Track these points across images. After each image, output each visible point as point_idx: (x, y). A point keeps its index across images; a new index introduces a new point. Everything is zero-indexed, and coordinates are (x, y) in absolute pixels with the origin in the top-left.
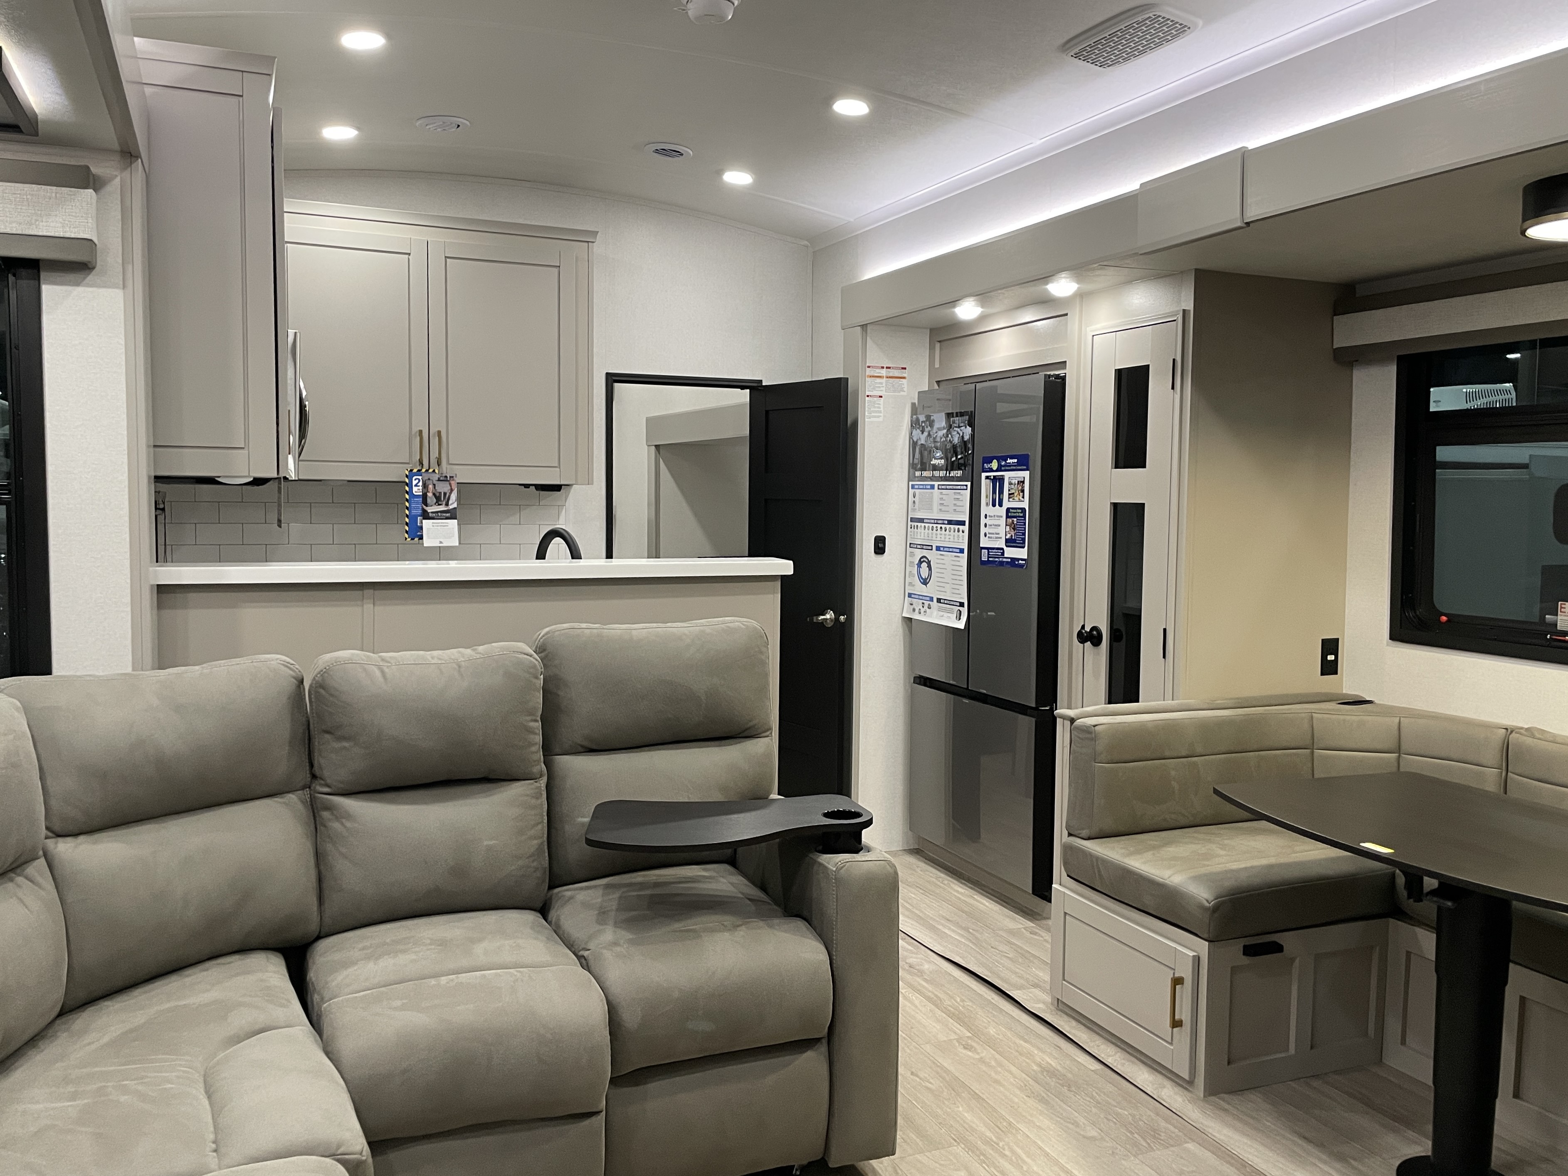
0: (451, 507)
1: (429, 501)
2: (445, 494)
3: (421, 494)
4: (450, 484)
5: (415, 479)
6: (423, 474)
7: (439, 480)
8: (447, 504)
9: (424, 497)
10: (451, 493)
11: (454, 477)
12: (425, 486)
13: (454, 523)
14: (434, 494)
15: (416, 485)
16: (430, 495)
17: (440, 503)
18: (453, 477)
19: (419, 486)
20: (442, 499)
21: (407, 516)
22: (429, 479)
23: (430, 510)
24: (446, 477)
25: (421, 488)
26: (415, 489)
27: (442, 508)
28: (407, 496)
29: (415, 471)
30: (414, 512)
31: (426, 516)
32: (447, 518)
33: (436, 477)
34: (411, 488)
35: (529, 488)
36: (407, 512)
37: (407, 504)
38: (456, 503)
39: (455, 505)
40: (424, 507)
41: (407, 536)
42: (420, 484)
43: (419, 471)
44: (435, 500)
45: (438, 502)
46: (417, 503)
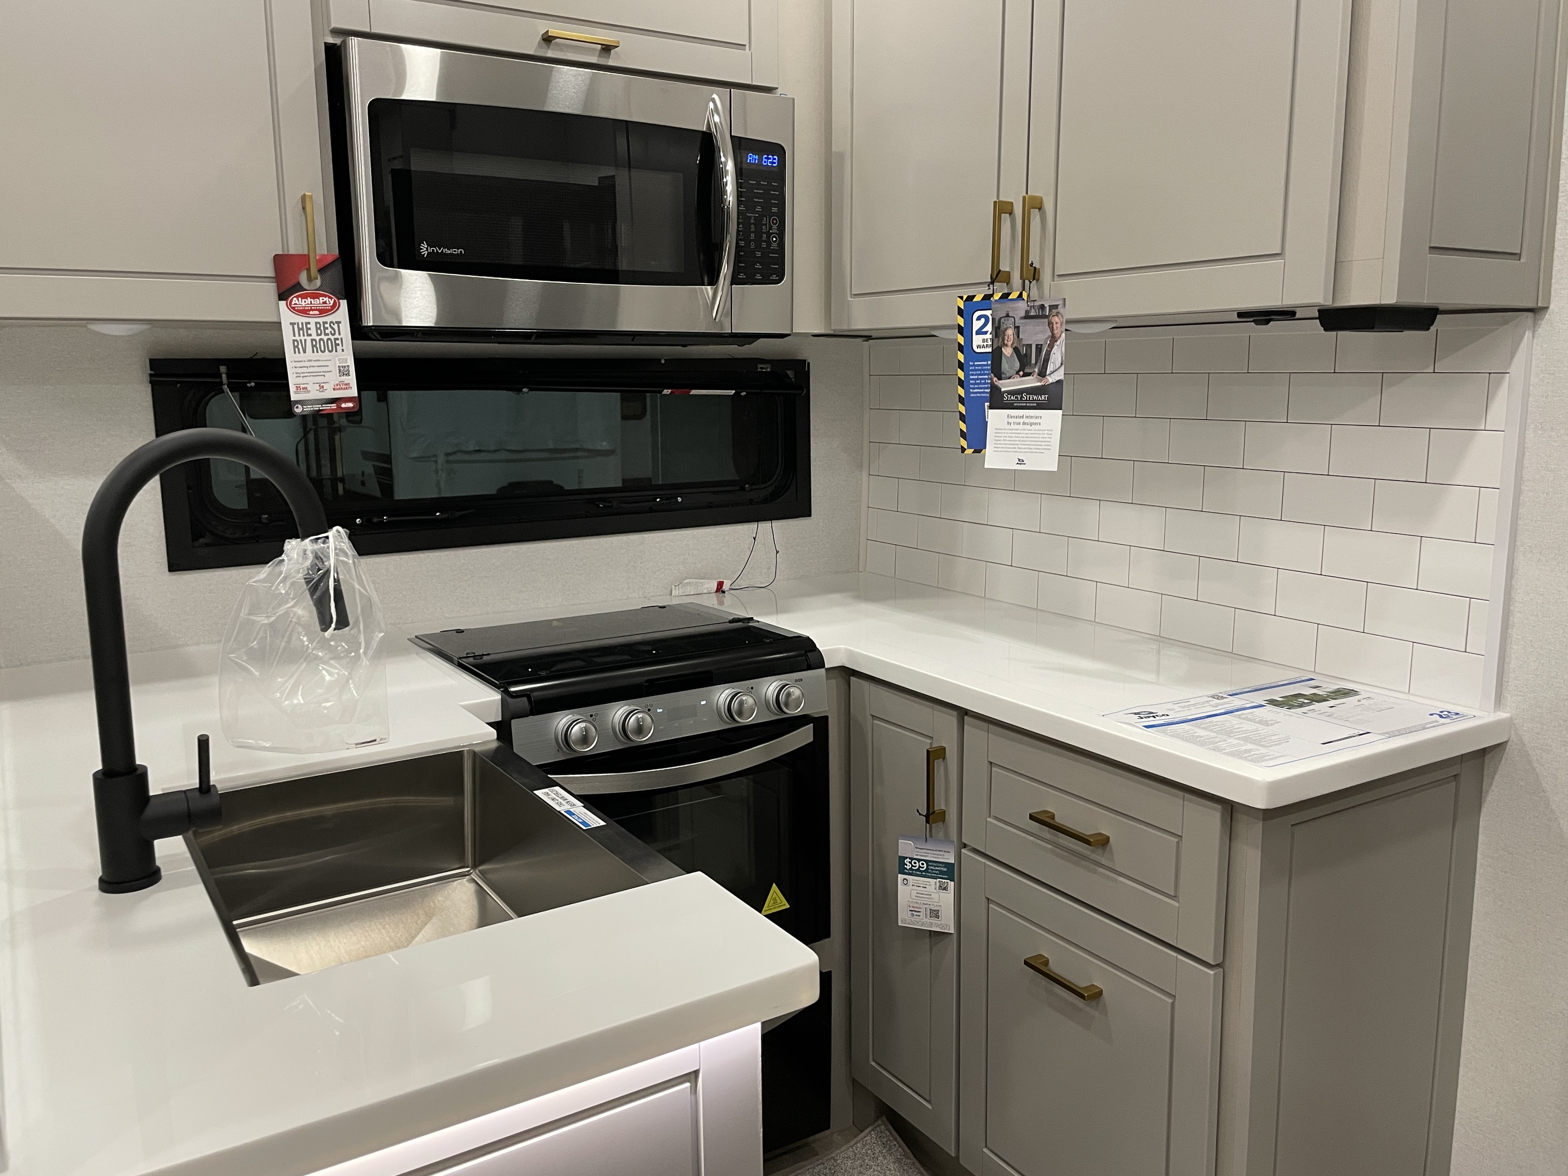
0: (1051, 379)
1: (1005, 365)
2: (1039, 348)
3: (990, 350)
4: (1050, 324)
5: (979, 318)
6: (993, 306)
7: (1027, 317)
8: (1042, 374)
9: (996, 355)
10: (1051, 346)
11: (1060, 309)
12: (998, 331)
13: (1052, 419)
14: (1016, 350)
15: (979, 332)
16: (1008, 351)
17: (1027, 370)
18: (1056, 306)
19: (986, 333)
20: (1033, 361)
21: (961, 400)
22: (1008, 316)
23: (1006, 386)
24: (1042, 307)
25: (989, 336)
26: (977, 340)
27: (1032, 382)
28: (961, 357)
29: (978, 298)
30: (976, 392)
31: (998, 401)
32: (1040, 406)
33: (1021, 307)
34: (970, 341)
35: (1267, 322)
36: (961, 392)
37: (961, 375)
38: (1062, 370)
39: (1059, 375)
40: (995, 379)
41: (964, 443)
42: (989, 328)
43: (987, 297)
44: (1017, 365)
45: (1024, 370)
46: (982, 371)
